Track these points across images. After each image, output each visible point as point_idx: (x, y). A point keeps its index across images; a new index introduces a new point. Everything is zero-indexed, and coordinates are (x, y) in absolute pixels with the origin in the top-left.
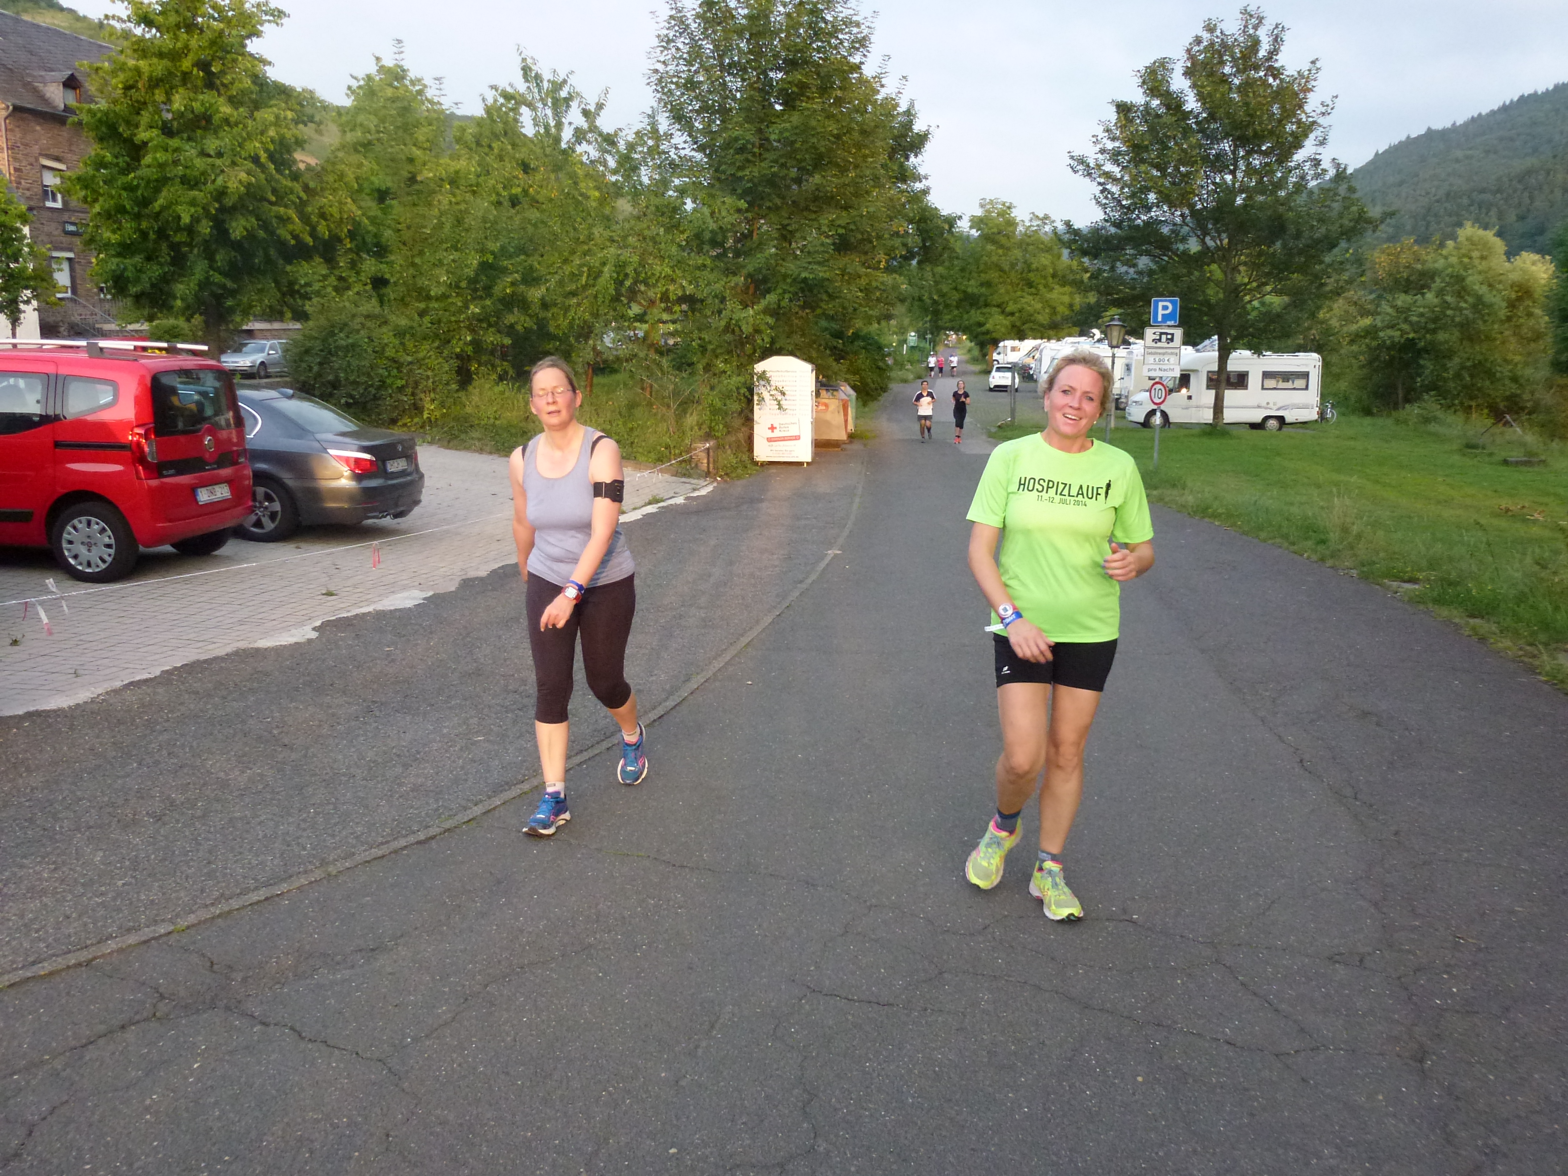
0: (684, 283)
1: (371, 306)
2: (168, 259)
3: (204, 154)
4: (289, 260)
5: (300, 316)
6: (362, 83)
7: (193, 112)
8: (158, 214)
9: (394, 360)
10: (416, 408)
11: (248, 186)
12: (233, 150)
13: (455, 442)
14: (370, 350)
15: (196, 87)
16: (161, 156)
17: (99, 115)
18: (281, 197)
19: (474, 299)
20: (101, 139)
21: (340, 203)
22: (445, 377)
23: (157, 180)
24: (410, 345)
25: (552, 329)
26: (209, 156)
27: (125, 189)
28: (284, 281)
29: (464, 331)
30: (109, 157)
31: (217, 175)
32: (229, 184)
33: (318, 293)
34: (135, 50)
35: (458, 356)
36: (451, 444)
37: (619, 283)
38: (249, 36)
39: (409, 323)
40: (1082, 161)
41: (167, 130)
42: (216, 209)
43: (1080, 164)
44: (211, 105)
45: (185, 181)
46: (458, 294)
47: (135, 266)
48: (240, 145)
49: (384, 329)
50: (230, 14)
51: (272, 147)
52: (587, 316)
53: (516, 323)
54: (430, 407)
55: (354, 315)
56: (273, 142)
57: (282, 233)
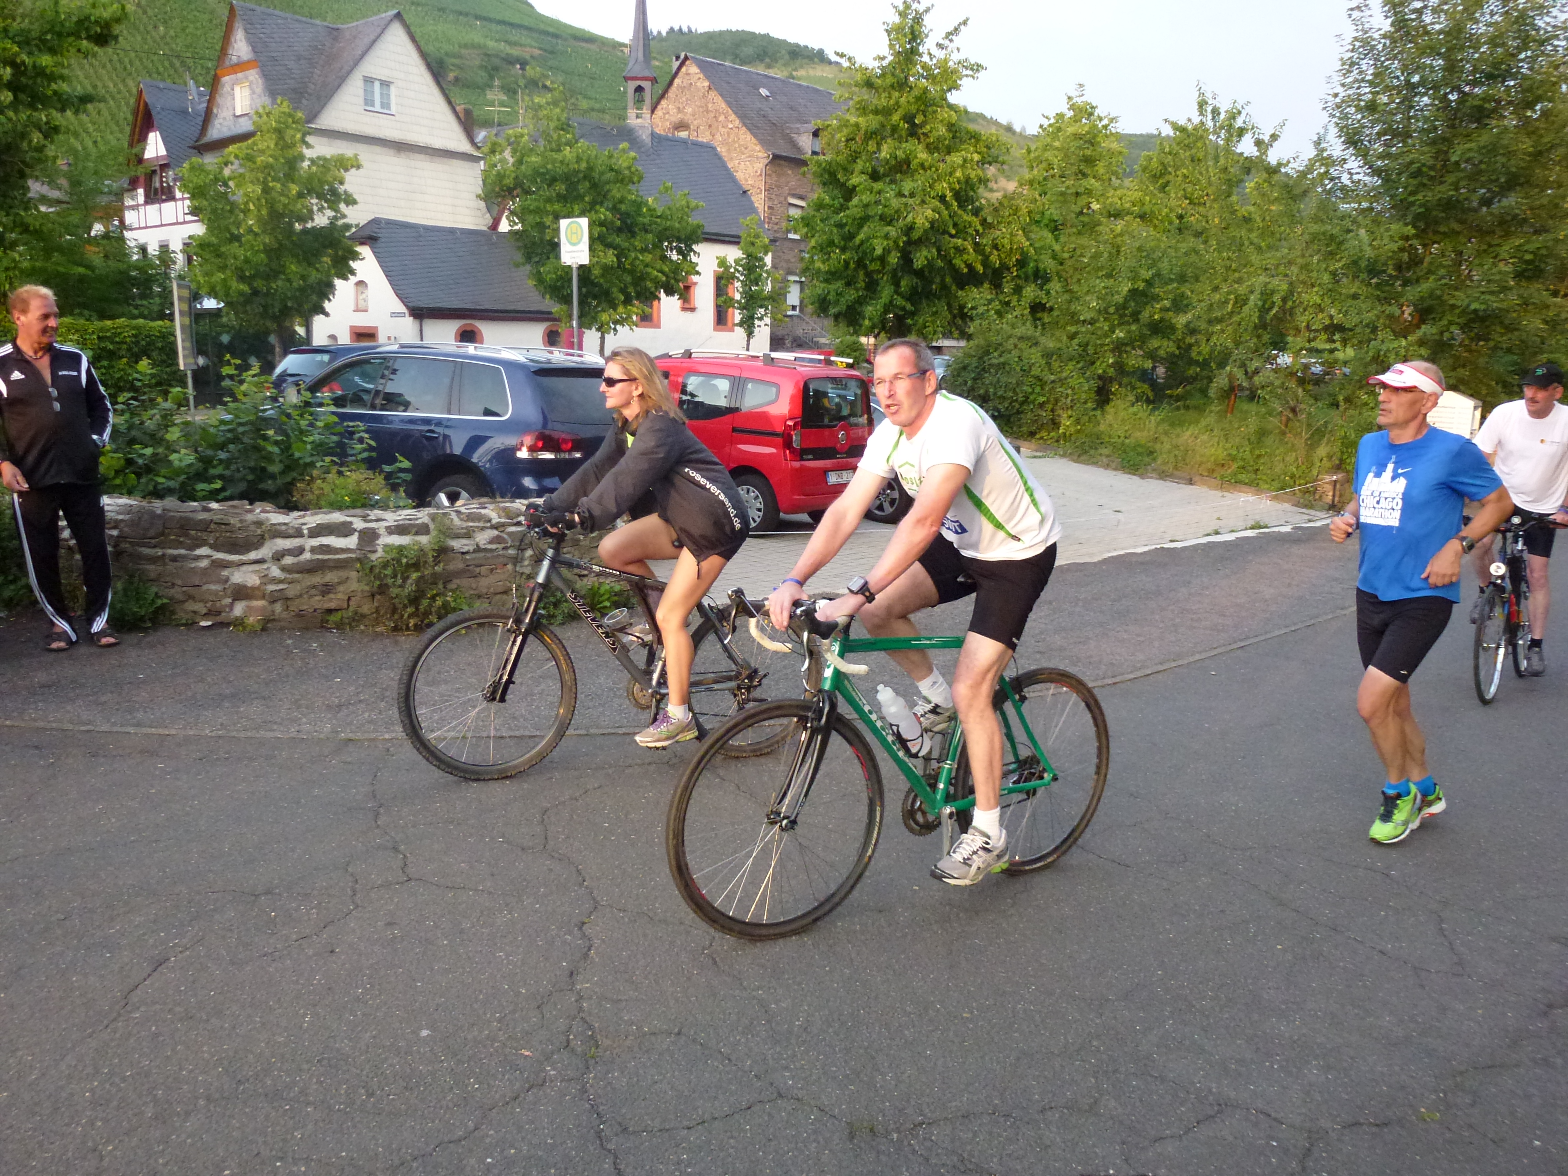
0: (1333, 312)
1: (1027, 329)
2: (863, 284)
3: (900, 195)
4: (961, 286)
5: (965, 335)
6: (1052, 121)
7: (896, 158)
8: (859, 247)
9: (1038, 379)
10: (1054, 424)
11: (932, 223)
12: (924, 190)
13: (1083, 458)
14: (1018, 369)
15: (901, 137)
16: (866, 198)
17: (823, 165)
18: (961, 231)
19: (1120, 324)
20: (824, 184)
21: (1011, 234)
22: (1084, 396)
23: (861, 218)
24: (1055, 365)
25: (1194, 355)
26: (904, 196)
27: (836, 226)
28: (956, 305)
29: (1108, 354)
30: (827, 200)
31: (908, 213)
32: (917, 221)
33: (982, 316)
34: (857, 109)
35: (1100, 377)
36: (1082, 458)
37: (1264, 310)
38: (949, 90)
39: (1058, 345)
41: (875, 176)
42: (904, 242)
44: (911, 152)
45: (882, 218)
46: (1106, 319)
47: (836, 291)
48: (930, 187)
49: (1033, 350)
50: (937, 71)
51: (957, 187)
52: (1229, 343)
53: (1159, 347)
54: (1066, 423)
55: (1010, 336)
56: (959, 182)
57: (958, 262)
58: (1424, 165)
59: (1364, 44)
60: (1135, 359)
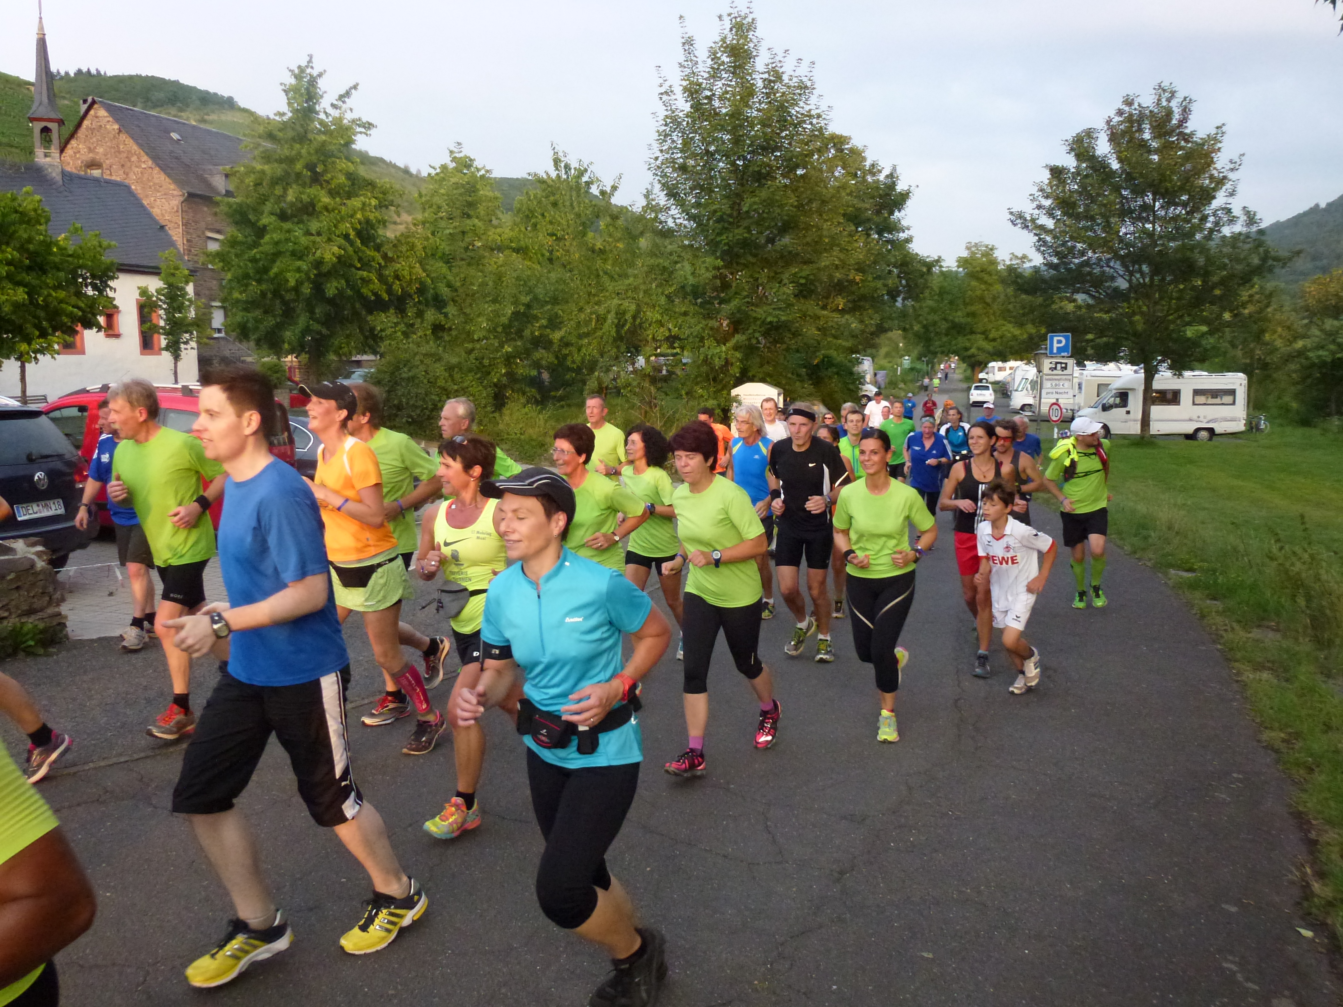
0: (670, 326)
1: (431, 347)
2: (280, 312)
3: (308, 233)
4: (370, 312)
5: (377, 351)
6: (438, 170)
7: (301, 202)
8: (273, 279)
9: (444, 389)
11: (339, 258)
12: (329, 229)
14: (425, 381)
15: (305, 183)
16: (276, 236)
17: (235, 206)
18: (366, 264)
19: (508, 341)
20: (237, 223)
21: (411, 267)
22: (483, 402)
23: (274, 254)
24: (457, 376)
25: (569, 363)
27: (251, 261)
28: (367, 328)
29: (500, 365)
30: (240, 237)
31: (317, 249)
32: (325, 256)
33: (390, 337)
34: (262, 158)
35: (496, 385)
37: (619, 326)
39: (458, 360)
40: (1020, 216)
41: (283, 216)
42: (315, 275)
43: (1019, 219)
44: (315, 196)
45: (293, 254)
46: (495, 337)
47: (255, 318)
48: (335, 226)
49: (438, 365)
50: (333, 127)
51: (359, 227)
52: (596, 353)
53: (542, 358)
55: (416, 354)
56: (360, 223)
57: (365, 291)
58: (724, 213)
59: (673, 121)
60: (523, 369)
